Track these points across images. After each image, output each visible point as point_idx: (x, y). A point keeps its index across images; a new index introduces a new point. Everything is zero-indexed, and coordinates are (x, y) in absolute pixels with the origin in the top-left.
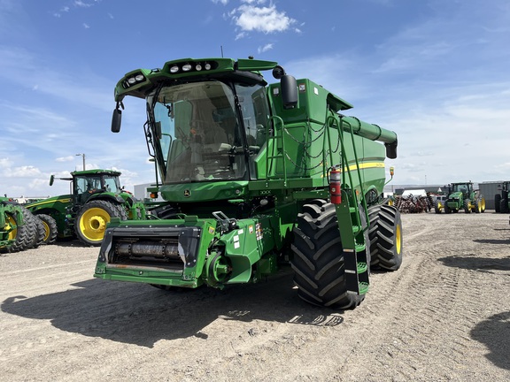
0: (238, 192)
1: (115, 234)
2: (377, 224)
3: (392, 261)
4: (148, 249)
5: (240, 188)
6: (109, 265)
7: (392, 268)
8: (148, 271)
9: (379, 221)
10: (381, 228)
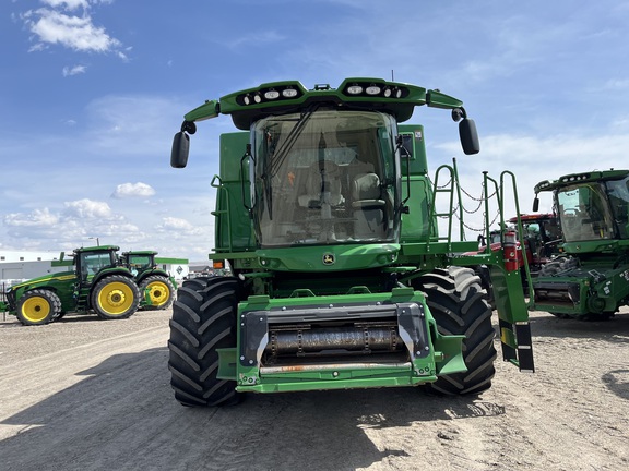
0: (393, 257)
1: (270, 320)
4: (336, 339)
6: (265, 370)
8: (349, 371)
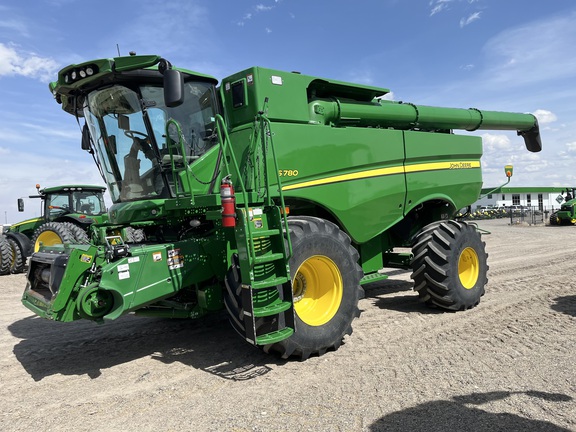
0: (154, 212)
2: (428, 247)
3: (447, 298)
5: (157, 208)
7: (450, 308)
9: (429, 243)
10: (431, 253)
